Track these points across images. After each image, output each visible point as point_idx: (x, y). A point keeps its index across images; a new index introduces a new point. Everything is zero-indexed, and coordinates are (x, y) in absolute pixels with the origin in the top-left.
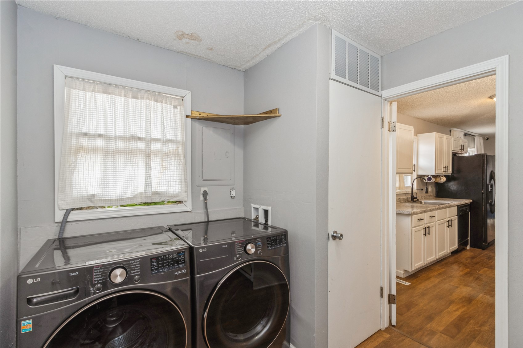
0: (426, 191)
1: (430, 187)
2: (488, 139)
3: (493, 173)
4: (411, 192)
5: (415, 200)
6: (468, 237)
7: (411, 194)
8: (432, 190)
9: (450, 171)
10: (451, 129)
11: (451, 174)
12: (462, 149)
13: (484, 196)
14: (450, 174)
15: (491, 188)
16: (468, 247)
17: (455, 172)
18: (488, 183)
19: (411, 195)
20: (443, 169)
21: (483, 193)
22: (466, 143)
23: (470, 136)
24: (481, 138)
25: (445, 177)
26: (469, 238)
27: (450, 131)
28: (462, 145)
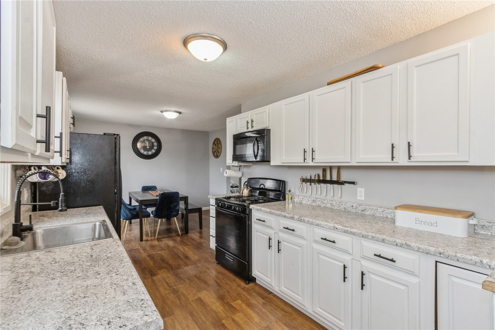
13: (117, 196)
21: (115, 194)
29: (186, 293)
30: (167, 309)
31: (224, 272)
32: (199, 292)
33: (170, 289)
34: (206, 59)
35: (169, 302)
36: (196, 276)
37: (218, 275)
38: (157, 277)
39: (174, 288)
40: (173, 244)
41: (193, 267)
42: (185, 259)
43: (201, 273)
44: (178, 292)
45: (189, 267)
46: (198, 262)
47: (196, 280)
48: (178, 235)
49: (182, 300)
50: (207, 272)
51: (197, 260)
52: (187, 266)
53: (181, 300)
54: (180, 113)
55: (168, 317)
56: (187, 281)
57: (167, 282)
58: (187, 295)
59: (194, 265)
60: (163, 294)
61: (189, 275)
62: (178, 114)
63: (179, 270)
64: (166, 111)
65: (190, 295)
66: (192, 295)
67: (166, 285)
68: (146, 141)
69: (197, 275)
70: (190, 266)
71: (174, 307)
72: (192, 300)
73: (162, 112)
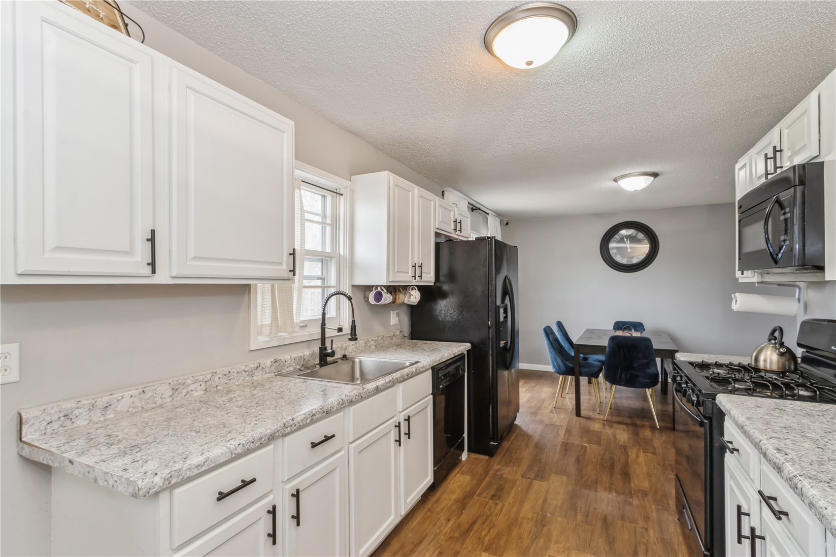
0: (351, 335)
1: (395, 315)
2: (507, 224)
3: (507, 281)
4: (320, 337)
5: (329, 359)
6: (463, 433)
7: (320, 341)
8: (399, 321)
9: (429, 278)
10: (445, 189)
11: (435, 283)
12: (458, 228)
13: (492, 332)
14: (433, 284)
15: (505, 315)
16: (464, 456)
17: (442, 278)
18: (499, 303)
19: (318, 344)
20: (411, 272)
21: (489, 328)
22: (468, 218)
23: (480, 211)
24: (498, 220)
25: (418, 290)
26: (465, 435)
27: (443, 193)
28: (458, 221)
29: (554, 537)
30: (502, 542)
31: (676, 547)
32: (578, 550)
33: (538, 514)
34: (529, 63)
35: (515, 533)
36: (605, 519)
37: (655, 544)
38: (541, 482)
39: (547, 516)
40: (626, 440)
41: (619, 499)
42: (619, 477)
43: (623, 518)
44: (544, 526)
45: (610, 496)
46: (640, 495)
47: (599, 525)
48: (653, 428)
49: (537, 544)
50: (636, 524)
51: (639, 490)
52: (608, 492)
53: (536, 541)
54: (655, 175)
55: (490, 553)
56: (579, 517)
57: (546, 500)
58: (553, 541)
59: (623, 496)
60: (521, 515)
61: (595, 509)
62: (652, 178)
63: (587, 491)
64: (623, 177)
65: (557, 545)
66: (561, 546)
67: (541, 503)
68: (625, 240)
69: (610, 519)
70: (615, 494)
71: (514, 546)
72: (551, 554)
73: (615, 180)
